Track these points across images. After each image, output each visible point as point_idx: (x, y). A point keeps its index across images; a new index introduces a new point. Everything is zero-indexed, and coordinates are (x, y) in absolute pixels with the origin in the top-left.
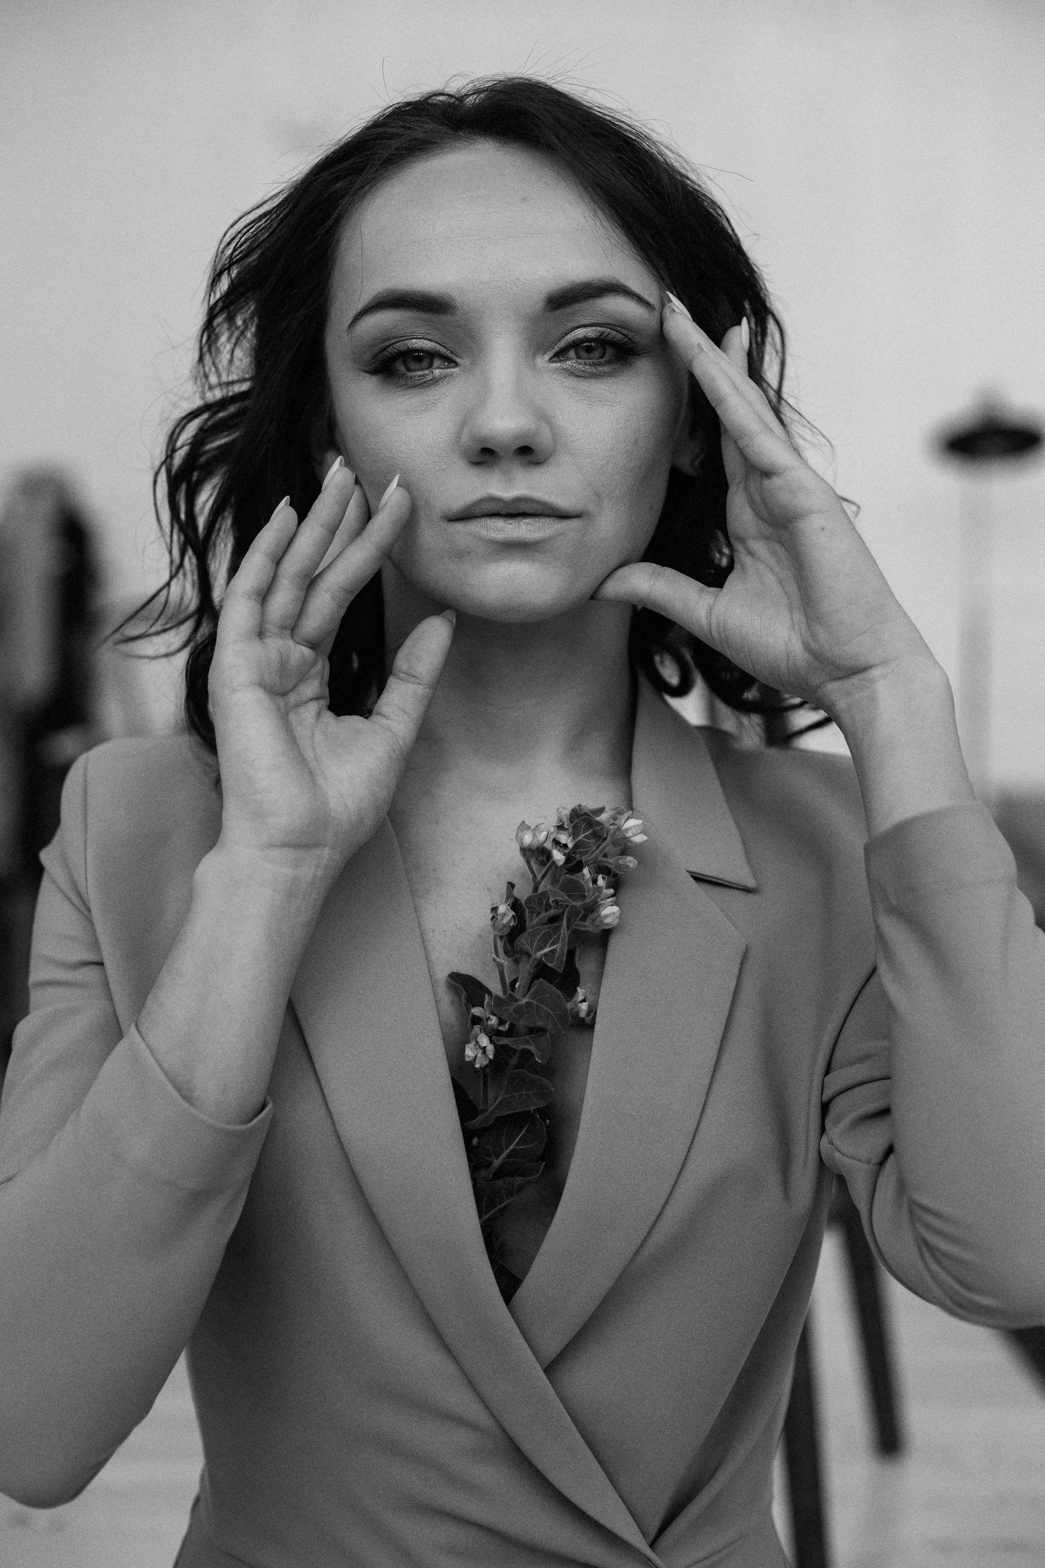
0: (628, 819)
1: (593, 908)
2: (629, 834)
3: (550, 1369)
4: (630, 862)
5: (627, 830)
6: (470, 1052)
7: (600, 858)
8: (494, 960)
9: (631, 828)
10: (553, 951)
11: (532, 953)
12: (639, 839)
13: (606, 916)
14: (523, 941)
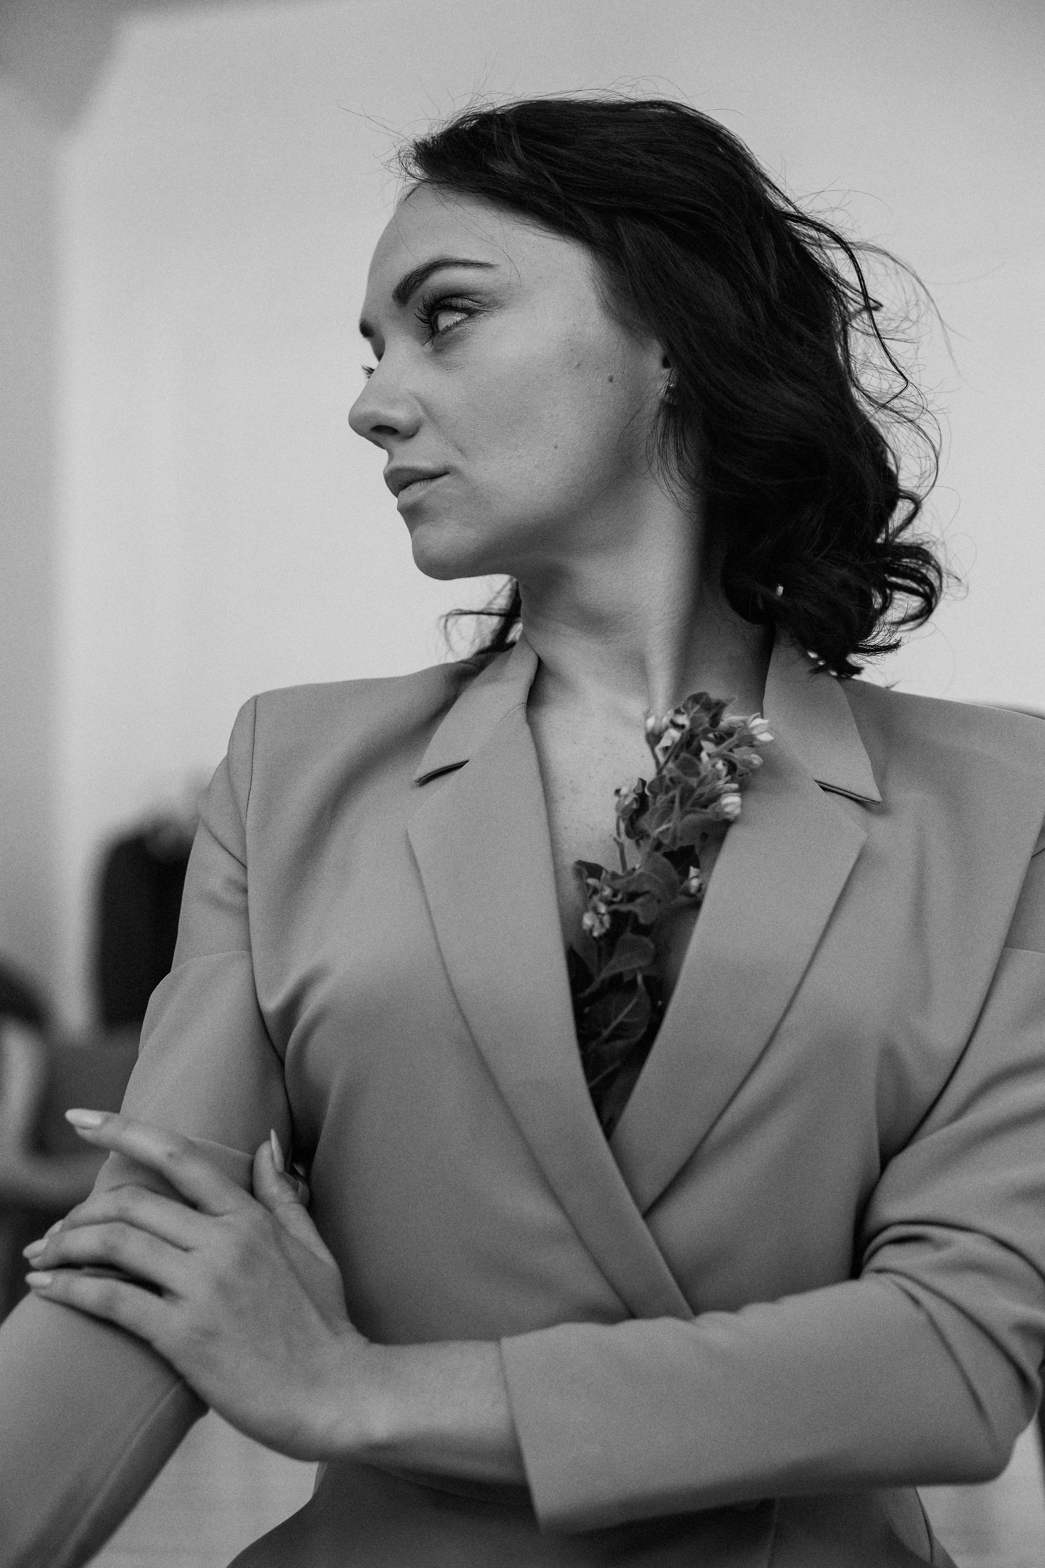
0: (755, 718)
1: (715, 797)
2: (755, 732)
3: (647, 1214)
4: (755, 758)
5: (753, 728)
6: (588, 920)
7: (726, 752)
8: (615, 839)
9: (757, 726)
10: (668, 829)
11: (650, 831)
12: (765, 737)
13: (727, 805)
14: (645, 822)
